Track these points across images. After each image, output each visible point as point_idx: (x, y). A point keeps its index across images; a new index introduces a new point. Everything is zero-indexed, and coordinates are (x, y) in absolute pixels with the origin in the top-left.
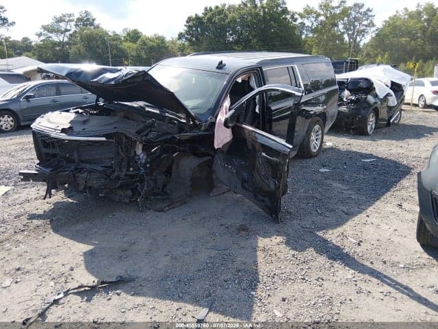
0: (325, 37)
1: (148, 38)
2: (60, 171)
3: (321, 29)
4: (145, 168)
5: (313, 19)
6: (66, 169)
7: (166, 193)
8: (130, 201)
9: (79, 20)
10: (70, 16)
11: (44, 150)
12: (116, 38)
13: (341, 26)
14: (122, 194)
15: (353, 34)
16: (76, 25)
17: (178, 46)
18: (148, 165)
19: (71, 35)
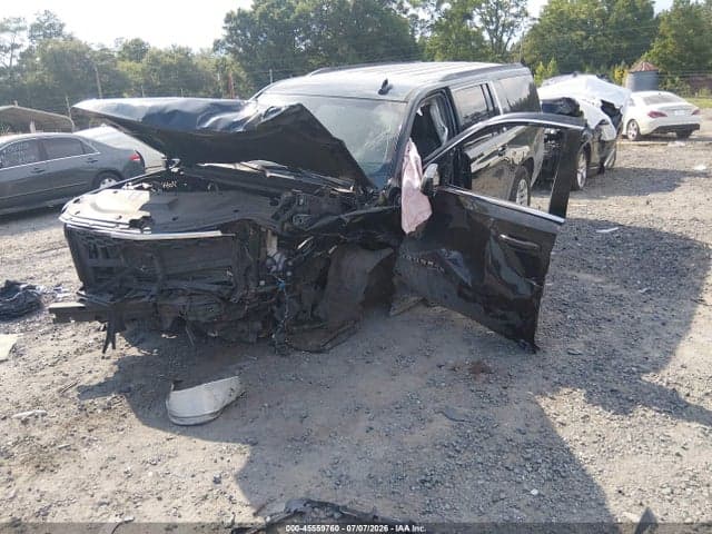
0: (454, 37)
1: (160, 53)
2: (129, 299)
3: (447, 24)
4: (285, 278)
5: (433, 9)
6: (140, 294)
7: (318, 319)
8: (258, 338)
9: (36, 27)
10: (19, 20)
11: (91, 262)
12: (105, 55)
13: (477, 19)
14: (245, 328)
15: (496, 30)
16: (32, 37)
17: (214, 62)
18: (289, 274)
19: (22, 55)
